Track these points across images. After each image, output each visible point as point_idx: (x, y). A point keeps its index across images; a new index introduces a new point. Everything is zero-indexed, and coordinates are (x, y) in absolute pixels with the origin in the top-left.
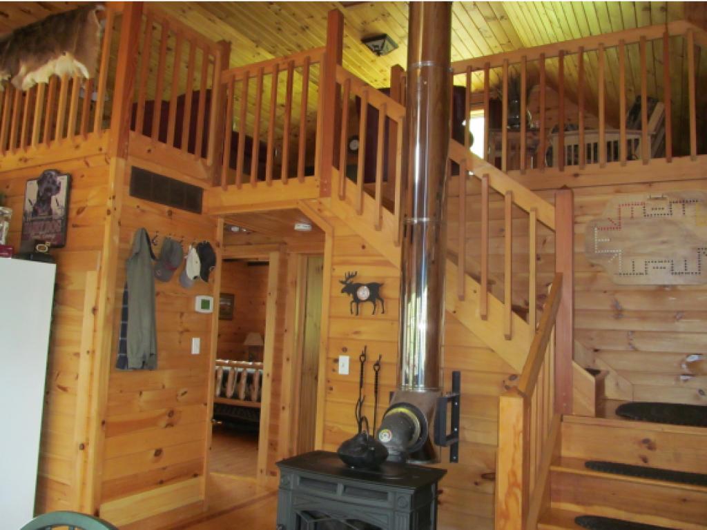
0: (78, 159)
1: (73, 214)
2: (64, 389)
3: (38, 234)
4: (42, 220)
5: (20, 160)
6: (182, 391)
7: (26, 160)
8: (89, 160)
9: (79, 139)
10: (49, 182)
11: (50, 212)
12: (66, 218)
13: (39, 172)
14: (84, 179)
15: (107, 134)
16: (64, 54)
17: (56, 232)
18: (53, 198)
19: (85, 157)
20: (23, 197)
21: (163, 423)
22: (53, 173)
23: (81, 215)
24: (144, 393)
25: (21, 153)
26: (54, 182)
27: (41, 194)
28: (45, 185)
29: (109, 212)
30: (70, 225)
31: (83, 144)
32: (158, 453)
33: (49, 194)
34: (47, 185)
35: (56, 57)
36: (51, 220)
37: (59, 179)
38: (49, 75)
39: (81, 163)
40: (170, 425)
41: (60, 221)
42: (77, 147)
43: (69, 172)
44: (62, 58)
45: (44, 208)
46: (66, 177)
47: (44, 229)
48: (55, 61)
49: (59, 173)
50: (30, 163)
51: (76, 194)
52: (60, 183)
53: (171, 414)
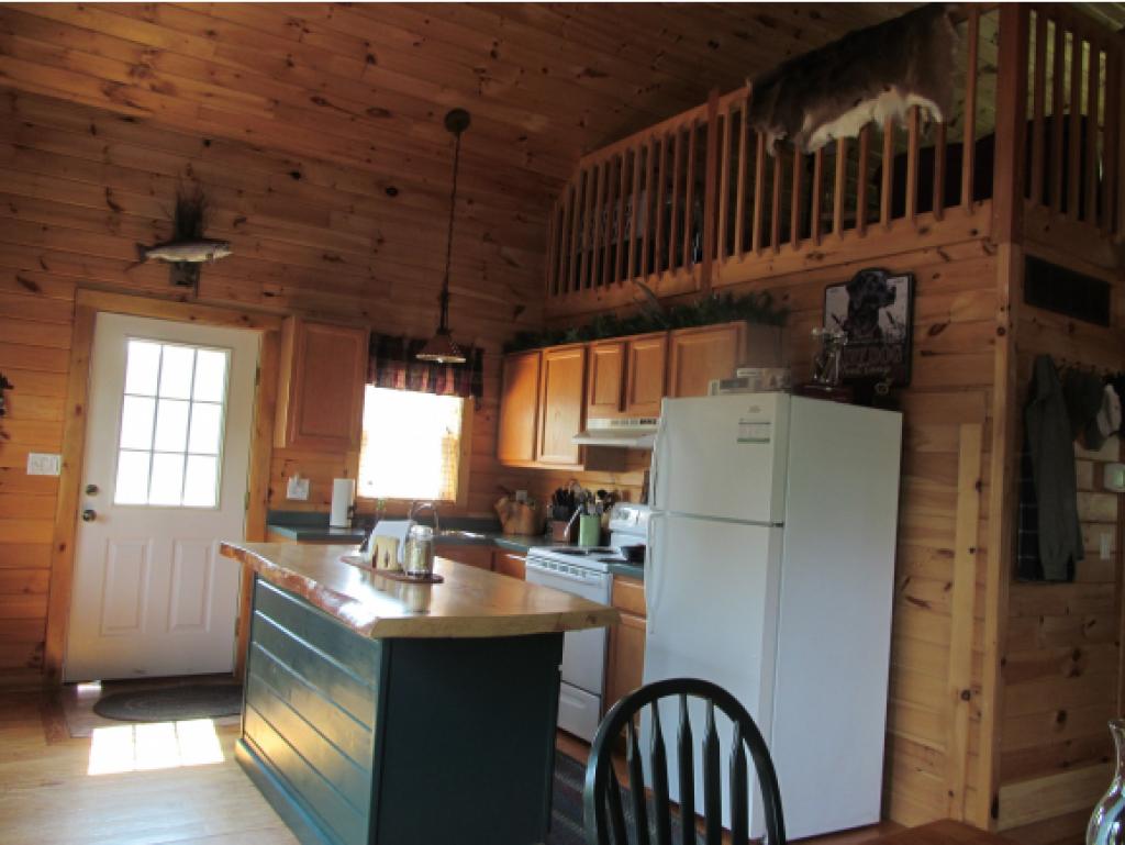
0: (925, 250)
1: (921, 334)
2: (923, 604)
3: (855, 367)
4: (861, 345)
5: (810, 256)
6: (1089, 619)
7: (820, 257)
8: (948, 251)
9: (927, 219)
10: (870, 287)
11: (878, 332)
12: (908, 342)
13: (850, 272)
14: (938, 281)
15: (986, 208)
16: (888, 89)
17: (891, 363)
18: (882, 312)
19: (939, 247)
20: (821, 311)
21: (1067, 670)
22: (880, 274)
23: (938, 337)
24: (1046, 619)
25: (809, 246)
26: (882, 288)
27: (856, 307)
28: (863, 293)
29: (1001, 332)
30: (917, 351)
31: (936, 226)
32: (1062, 717)
33: (873, 306)
34: (868, 291)
35: (873, 96)
36: (880, 345)
37: (890, 282)
38: (862, 124)
39: (932, 256)
40: (1076, 673)
41: (899, 347)
42: (924, 231)
43: (909, 270)
44: (884, 95)
45: (865, 327)
46: (905, 279)
47: (866, 360)
48: (872, 102)
49: (888, 273)
50: (828, 261)
51: (925, 304)
52: (894, 289)
53: (1077, 655)
